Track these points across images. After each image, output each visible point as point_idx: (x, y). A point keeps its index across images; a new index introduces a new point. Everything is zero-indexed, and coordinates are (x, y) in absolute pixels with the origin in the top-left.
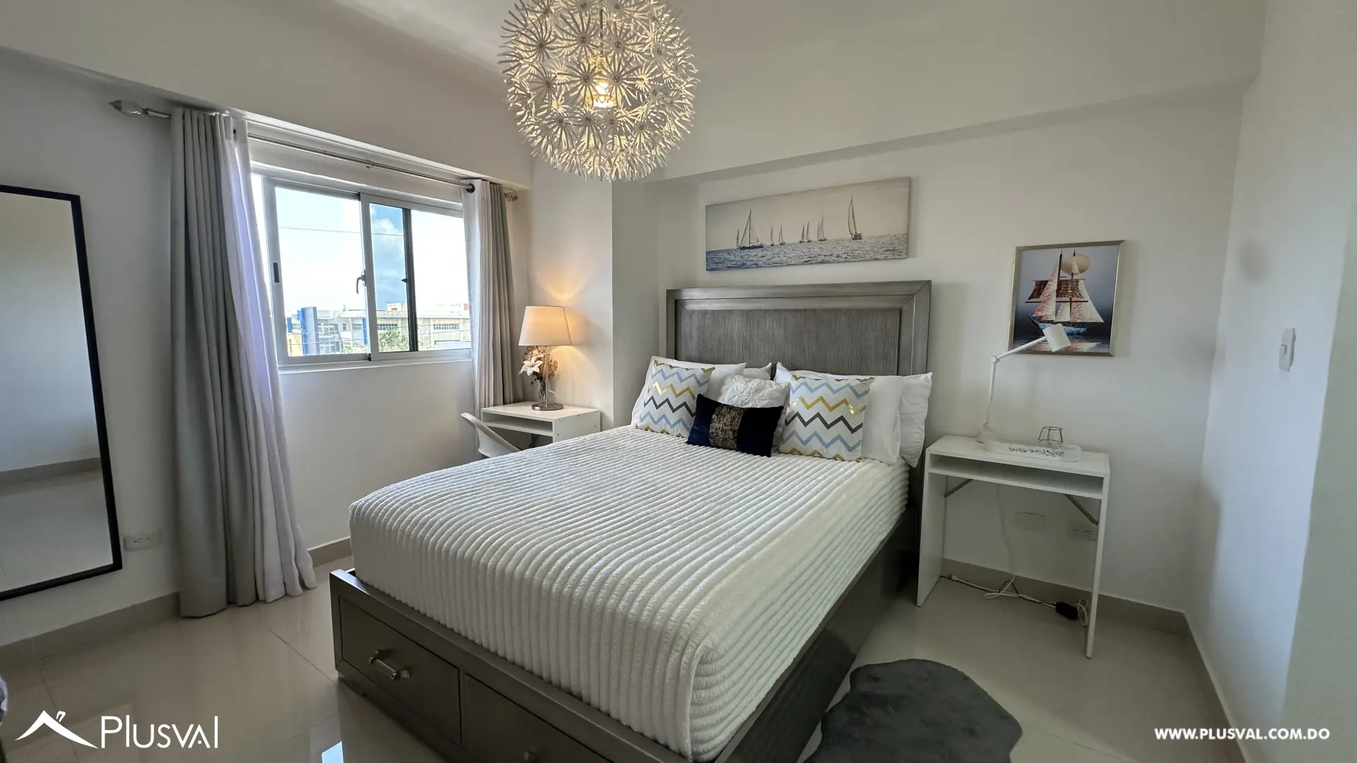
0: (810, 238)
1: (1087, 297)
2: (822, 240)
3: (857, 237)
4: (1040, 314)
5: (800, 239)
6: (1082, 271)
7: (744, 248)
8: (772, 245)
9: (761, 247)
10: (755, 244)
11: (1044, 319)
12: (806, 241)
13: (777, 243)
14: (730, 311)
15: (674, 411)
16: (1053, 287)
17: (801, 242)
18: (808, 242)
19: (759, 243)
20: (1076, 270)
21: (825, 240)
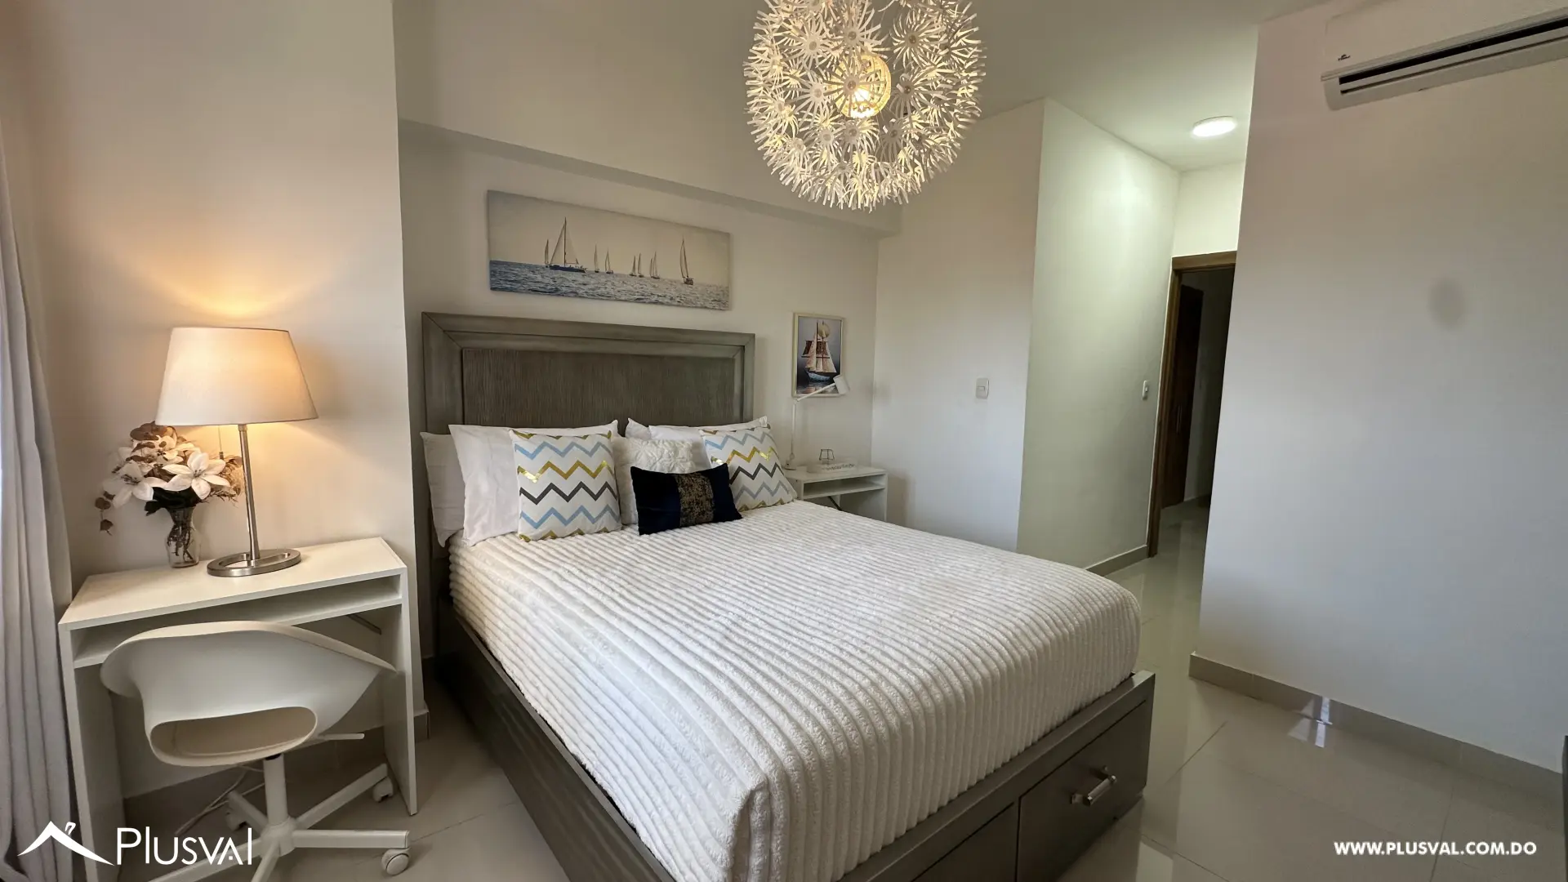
0: (642, 273)
1: (830, 356)
2: (654, 278)
3: (689, 282)
4: (809, 366)
5: (630, 271)
6: (827, 336)
7: (556, 268)
8: (597, 272)
9: (581, 271)
10: (573, 266)
11: (811, 370)
12: (638, 275)
13: (602, 269)
14: (553, 354)
15: (595, 497)
16: (814, 346)
17: (632, 275)
18: (641, 276)
19: (579, 266)
20: (824, 336)
21: (658, 278)
